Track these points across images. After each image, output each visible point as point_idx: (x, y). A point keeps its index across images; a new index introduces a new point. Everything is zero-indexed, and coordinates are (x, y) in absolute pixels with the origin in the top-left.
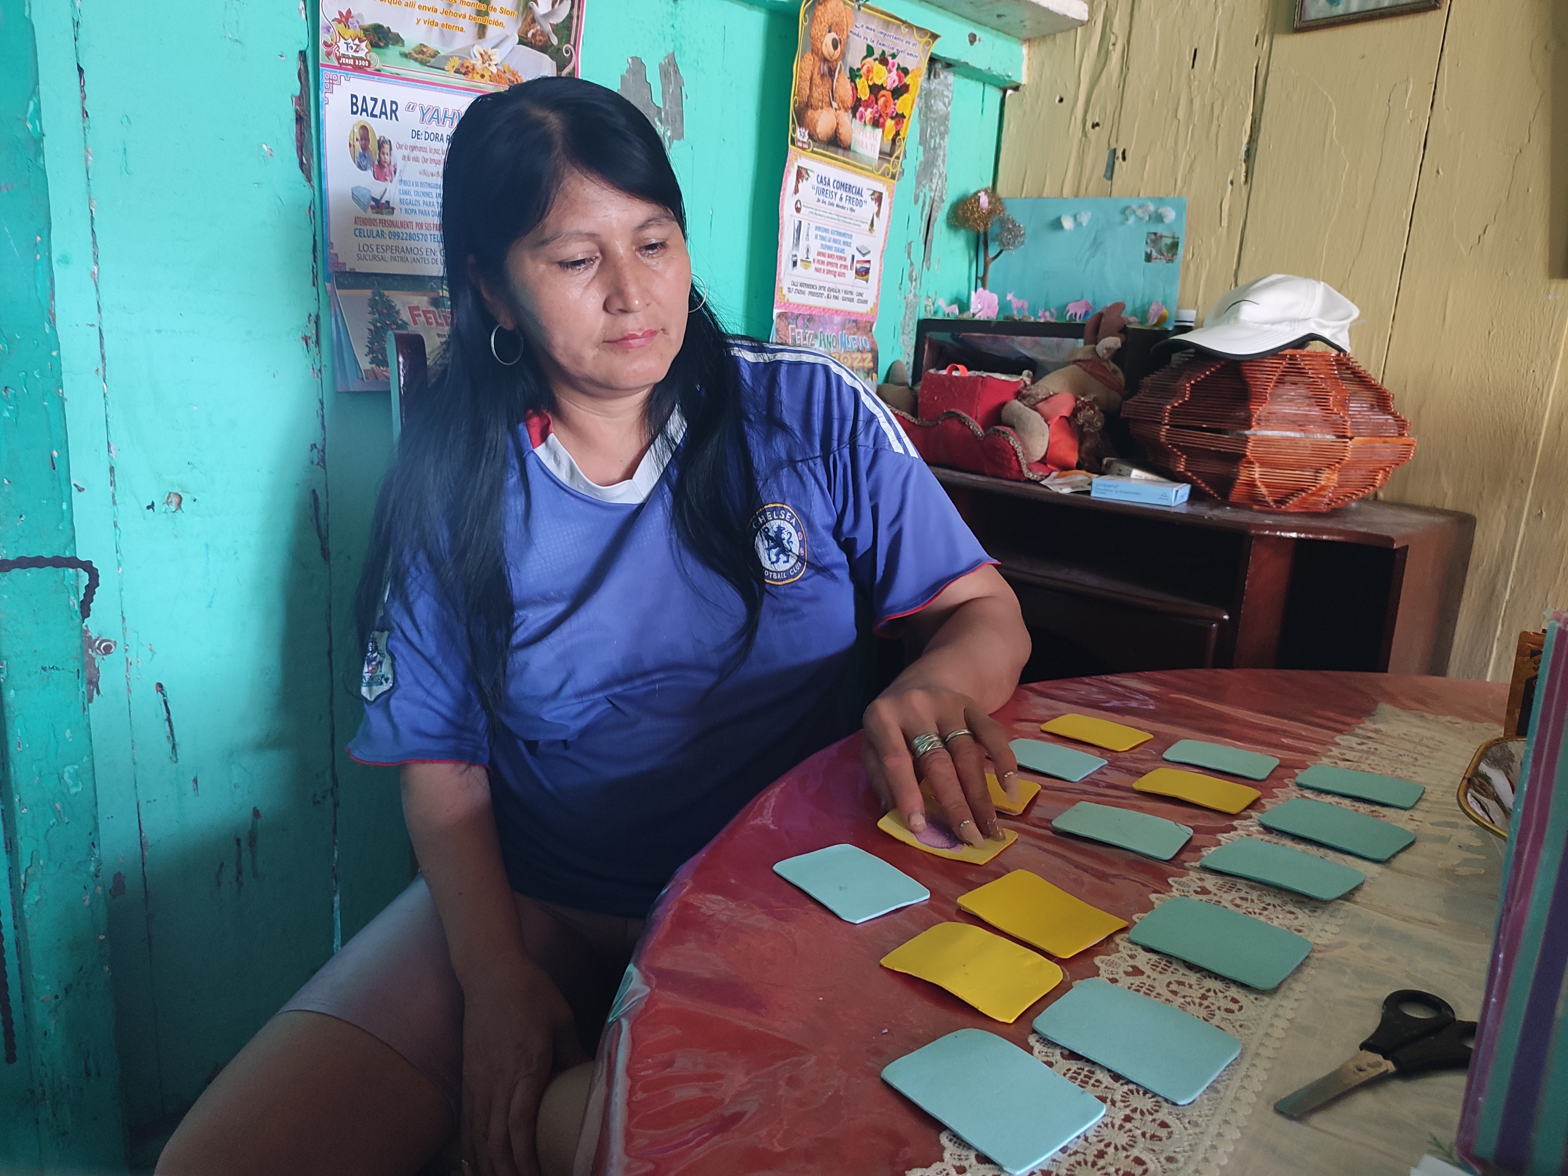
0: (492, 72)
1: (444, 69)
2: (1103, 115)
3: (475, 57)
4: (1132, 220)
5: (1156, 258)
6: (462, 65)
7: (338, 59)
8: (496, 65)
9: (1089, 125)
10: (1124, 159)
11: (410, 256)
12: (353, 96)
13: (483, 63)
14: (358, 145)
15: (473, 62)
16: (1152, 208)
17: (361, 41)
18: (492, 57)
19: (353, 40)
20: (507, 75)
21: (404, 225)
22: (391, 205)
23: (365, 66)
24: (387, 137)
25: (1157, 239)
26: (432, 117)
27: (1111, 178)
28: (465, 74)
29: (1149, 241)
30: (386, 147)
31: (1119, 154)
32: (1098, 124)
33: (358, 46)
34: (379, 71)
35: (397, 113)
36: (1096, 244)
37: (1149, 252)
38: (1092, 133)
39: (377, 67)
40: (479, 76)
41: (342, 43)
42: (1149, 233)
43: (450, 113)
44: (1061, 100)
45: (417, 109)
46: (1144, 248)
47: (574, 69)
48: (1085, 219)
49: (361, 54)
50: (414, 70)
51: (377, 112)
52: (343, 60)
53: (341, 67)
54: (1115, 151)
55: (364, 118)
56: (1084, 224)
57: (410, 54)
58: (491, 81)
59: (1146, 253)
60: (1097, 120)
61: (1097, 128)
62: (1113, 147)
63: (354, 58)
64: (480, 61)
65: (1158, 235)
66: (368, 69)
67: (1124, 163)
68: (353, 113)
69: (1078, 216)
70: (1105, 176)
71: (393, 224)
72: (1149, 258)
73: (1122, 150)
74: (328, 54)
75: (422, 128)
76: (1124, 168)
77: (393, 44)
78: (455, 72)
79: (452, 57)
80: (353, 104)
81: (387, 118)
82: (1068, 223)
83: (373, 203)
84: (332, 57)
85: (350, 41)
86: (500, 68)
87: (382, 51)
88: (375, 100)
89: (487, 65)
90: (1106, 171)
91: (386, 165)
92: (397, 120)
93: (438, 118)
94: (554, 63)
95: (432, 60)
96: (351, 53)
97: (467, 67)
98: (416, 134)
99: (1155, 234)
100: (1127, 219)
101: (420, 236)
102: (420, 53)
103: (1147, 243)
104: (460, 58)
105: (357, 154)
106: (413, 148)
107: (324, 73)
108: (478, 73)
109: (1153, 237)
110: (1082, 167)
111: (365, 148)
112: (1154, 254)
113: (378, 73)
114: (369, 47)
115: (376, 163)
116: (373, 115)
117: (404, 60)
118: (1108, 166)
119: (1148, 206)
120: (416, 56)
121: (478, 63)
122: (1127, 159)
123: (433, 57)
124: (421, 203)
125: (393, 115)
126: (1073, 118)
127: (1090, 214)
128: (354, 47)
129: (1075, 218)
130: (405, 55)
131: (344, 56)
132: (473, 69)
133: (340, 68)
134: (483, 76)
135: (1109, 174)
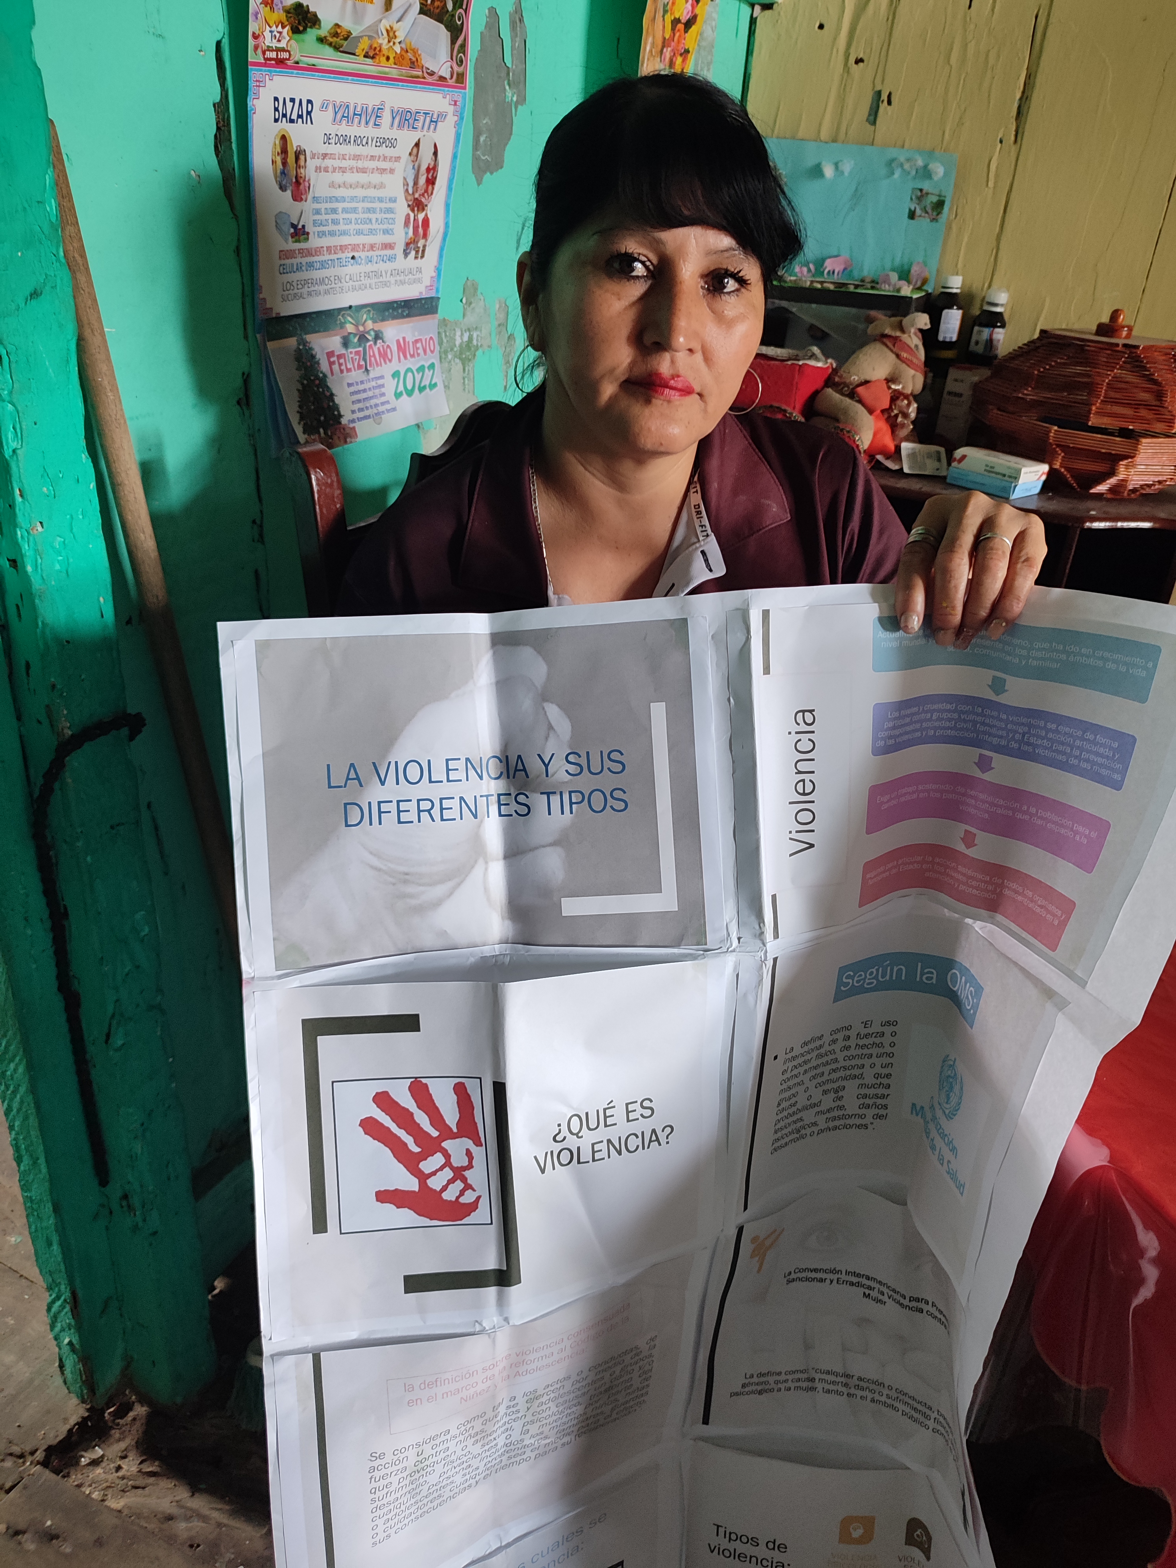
0: (396, 53)
1: (354, 54)
2: (868, 51)
3: (382, 35)
4: (897, 174)
5: (920, 216)
6: (371, 47)
7: (264, 53)
8: (400, 43)
9: (852, 60)
10: (889, 103)
11: (322, 288)
12: (276, 99)
13: (389, 42)
14: (279, 159)
15: (380, 41)
16: (920, 163)
17: (283, 27)
18: (397, 34)
19: (277, 27)
20: (409, 54)
21: (318, 251)
22: (306, 230)
23: (286, 59)
24: (303, 147)
25: (922, 196)
26: (343, 116)
27: (874, 123)
28: (373, 58)
29: (914, 197)
30: (302, 157)
31: (884, 97)
32: (861, 60)
33: (280, 33)
34: (297, 63)
35: (312, 114)
36: (857, 196)
37: (913, 209)
38: (856, 69)
39: (296, 59)
40: (384, 59)
41: (267, 34)
42: (914, 189)
43: (359, 109)
44: (821, 27)
45: (331, 108)
46: (908, 204)
47: (465, 39)
48: (847, 167)
49: (283, 44)
50: (328, 58)
51: (294, 117)
52: (269, 55)
53: (267, 61)
54: (879, 93)
55: (284, 125)
56: (846, 174)
57: (325, 37)
58: (395, 64)
59: (910, 210)
60: (861, 56)
61: (861, 64)
62: (878, 88)
63: (278, 50)
64: (386, 40)
65: (924, 192)
66: (289, 63)
67: (889, 107)
68: (276, 120)
69: (840, 164)
70: (867, 120)
71: (309, 253)
72: (912, 215)
73: (888, 93)
74: (256, 48)
75: (333, 130)
76: (890, 113)
77: (311, 27)
78: (365, 56)
79: (361, 37)
80: (276, 109)
81: (303, 123)
82: (829, 171)
83: (292, 230)
84: (259, 51)
85: (274, 28)
86: (403, 46)
87: (301, 36)
88: (292, 100)
89: (391, 44)
90: (870, 115)
91: (301, 181)
92: (312, 123)
93: (347, 117)
94: (449, 34)
95: (345, 43)
96: (274, 44)
97: (375, 48)
98: (327, 139)
99: (921, 190)
100: (893, 174)
101: (330, 262)
102: (334, 36)
103: (911, 199)
104: (370, 37)
105: (279, 172)
106: (325, 156)
107: (254, 74)
108: (384, 55)
109: (919, 194)
110: (842, 107)
111: (284, 163)
112: (918, 212)
113: (297, 66)
114: (290, 33)
115: (294, 180)
116: (292, 121)
117: (321, 46)
118: (871, 108)
119: (916, 160)
120: (331, 40)
121: (383, 41)
122: (893, 103)
123: (346, 39)
124: (330, 221)
125: (309, 117)
126: (835, 50)
127: (853, 162)
128: (278, 35)
129: (836, 165)
130: (321, 40)
131: (270, 49)
132: (380, 51)
133: (264, 65)
134: (388, 58)
135: (872, 118)
